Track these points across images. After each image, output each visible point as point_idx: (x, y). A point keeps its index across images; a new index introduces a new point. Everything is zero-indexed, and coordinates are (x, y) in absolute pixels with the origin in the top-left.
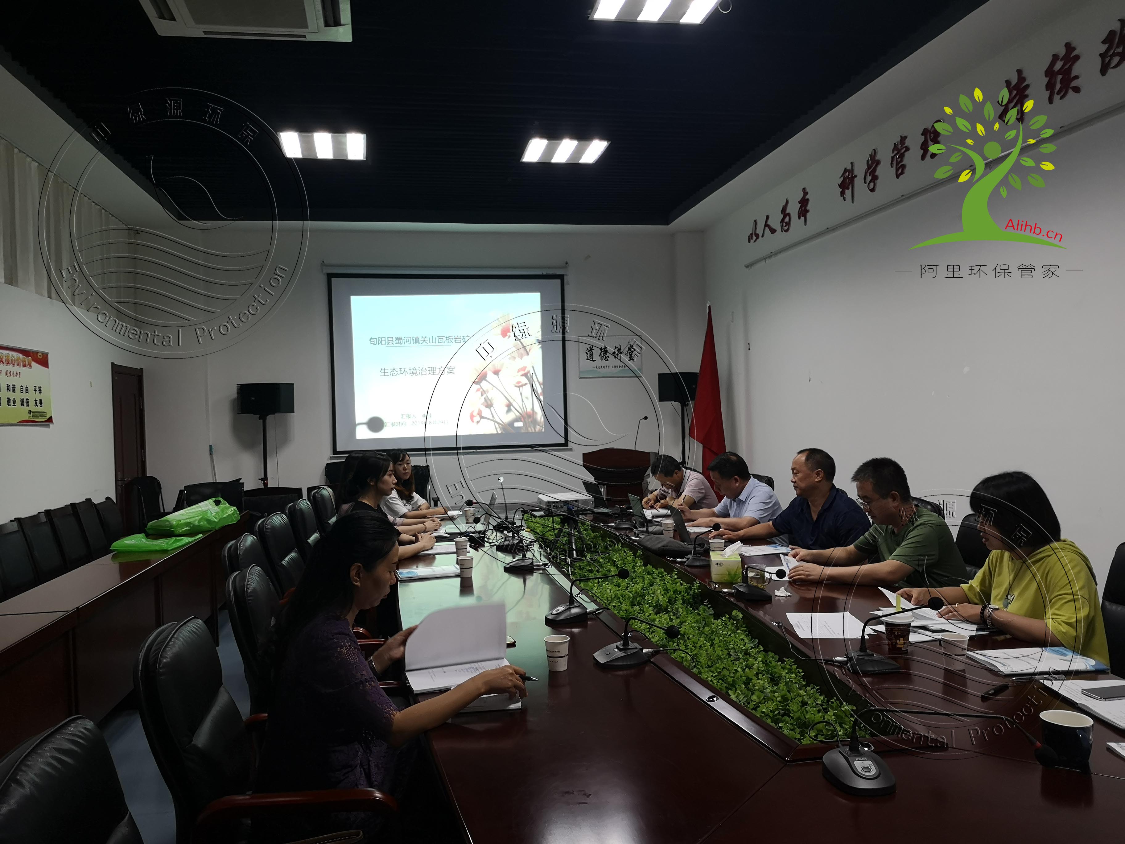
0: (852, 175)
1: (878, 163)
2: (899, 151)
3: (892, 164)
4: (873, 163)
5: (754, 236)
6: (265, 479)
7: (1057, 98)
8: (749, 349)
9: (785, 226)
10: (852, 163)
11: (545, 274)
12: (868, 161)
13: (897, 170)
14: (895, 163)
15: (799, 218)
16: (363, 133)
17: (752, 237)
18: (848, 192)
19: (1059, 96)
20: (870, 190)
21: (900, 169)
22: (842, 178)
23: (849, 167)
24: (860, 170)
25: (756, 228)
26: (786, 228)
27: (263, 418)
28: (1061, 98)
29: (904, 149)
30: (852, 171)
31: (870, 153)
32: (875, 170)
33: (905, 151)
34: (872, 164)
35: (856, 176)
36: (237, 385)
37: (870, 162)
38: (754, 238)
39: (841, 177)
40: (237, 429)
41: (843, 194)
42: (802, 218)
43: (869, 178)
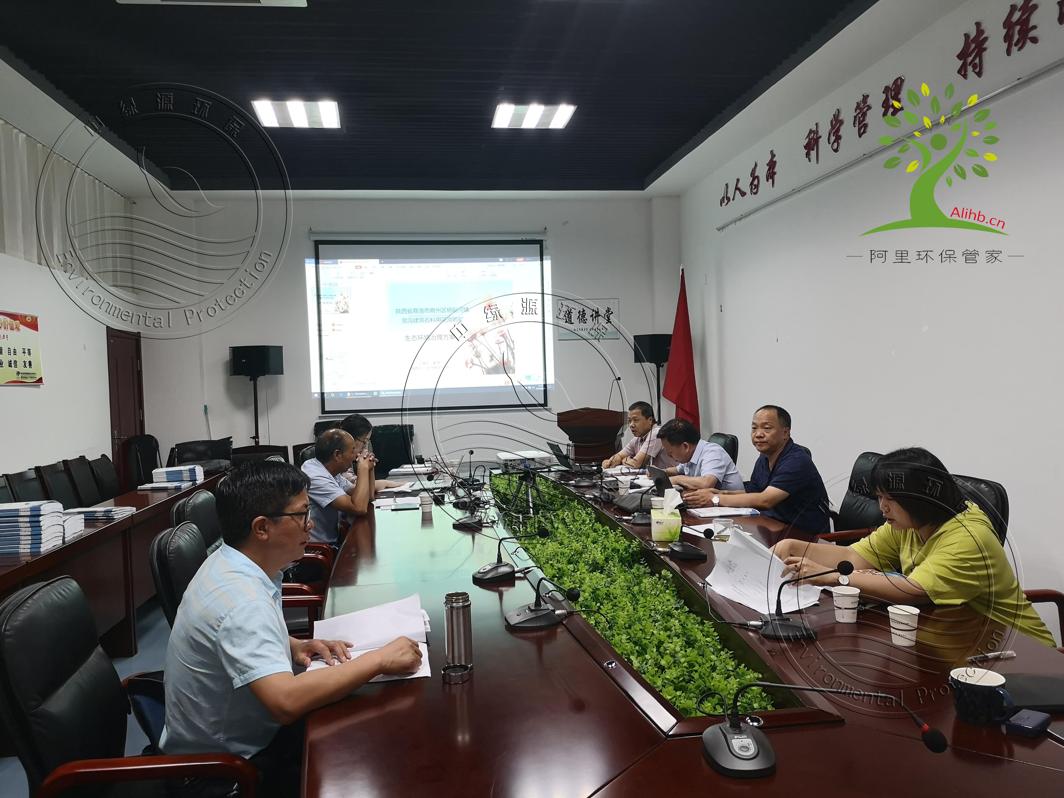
0: (817, 136)
1: (841, 122)
2: (861, 109)
3: (854, 123)
4: (837, 122)
5: (726, 199)
6: (256, 437)
7: (1015, 49)
8: (722, 311)
9: (755, 189)
10: (816, 124)
11: (524, 239)
12: (832, 121)
13: (859, 129)
14: (857, 122)
15: (767, 181)
16: (335, 101)
17: (724, 200)
18: (813, 153)
19: (1017, 48)
20: (833, 149)
21: (862, 128)
22: (808, 139)
23: (814, 128)
24: (824, 131)
25: (727, 192)
26: (755, 191)
27: (254, 379)
28: (1020, 49)
29: (866, 108)
30: (816, 132)
31: (834, 114)
32: (838, 130)
33: (867, 110)
34: (836, 124)
35: (820, 137)
36: (230, 348)
37: (834, 122)
38: (726, 201)
39: (806, 138)
40: (230, 390)
41: (808, 155)
42: (770, 180)
43: (833, 138)
